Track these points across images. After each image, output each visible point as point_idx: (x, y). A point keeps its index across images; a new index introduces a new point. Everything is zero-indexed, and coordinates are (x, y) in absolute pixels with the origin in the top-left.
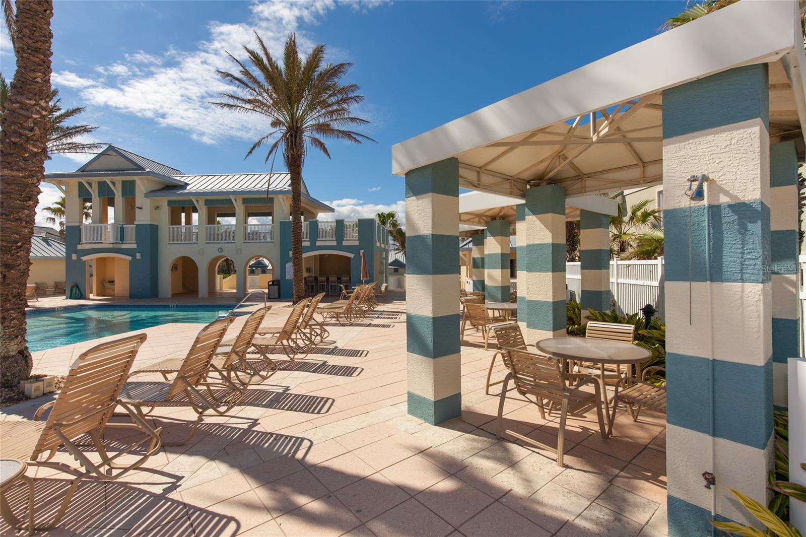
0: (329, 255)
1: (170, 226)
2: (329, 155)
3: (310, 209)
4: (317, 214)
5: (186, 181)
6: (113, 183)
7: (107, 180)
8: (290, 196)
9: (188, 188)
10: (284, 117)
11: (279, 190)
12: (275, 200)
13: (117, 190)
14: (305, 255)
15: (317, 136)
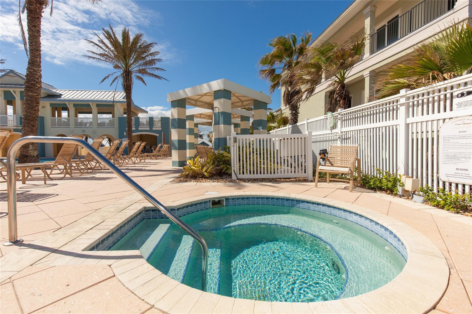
0: (146, 135)
1: (52, 118)
2: (145, 84)
3: (135, 111)
4: (138, 114)
5: (60, 93)
6: (15, 92)
7: (11, 90)
8: (126, 104)
9: (62, 97)
10: (121, 64)
11: (117, 100)
12: (115, 106)
13: (17, 96)
14: (134, 134)
15: (140, 75)
